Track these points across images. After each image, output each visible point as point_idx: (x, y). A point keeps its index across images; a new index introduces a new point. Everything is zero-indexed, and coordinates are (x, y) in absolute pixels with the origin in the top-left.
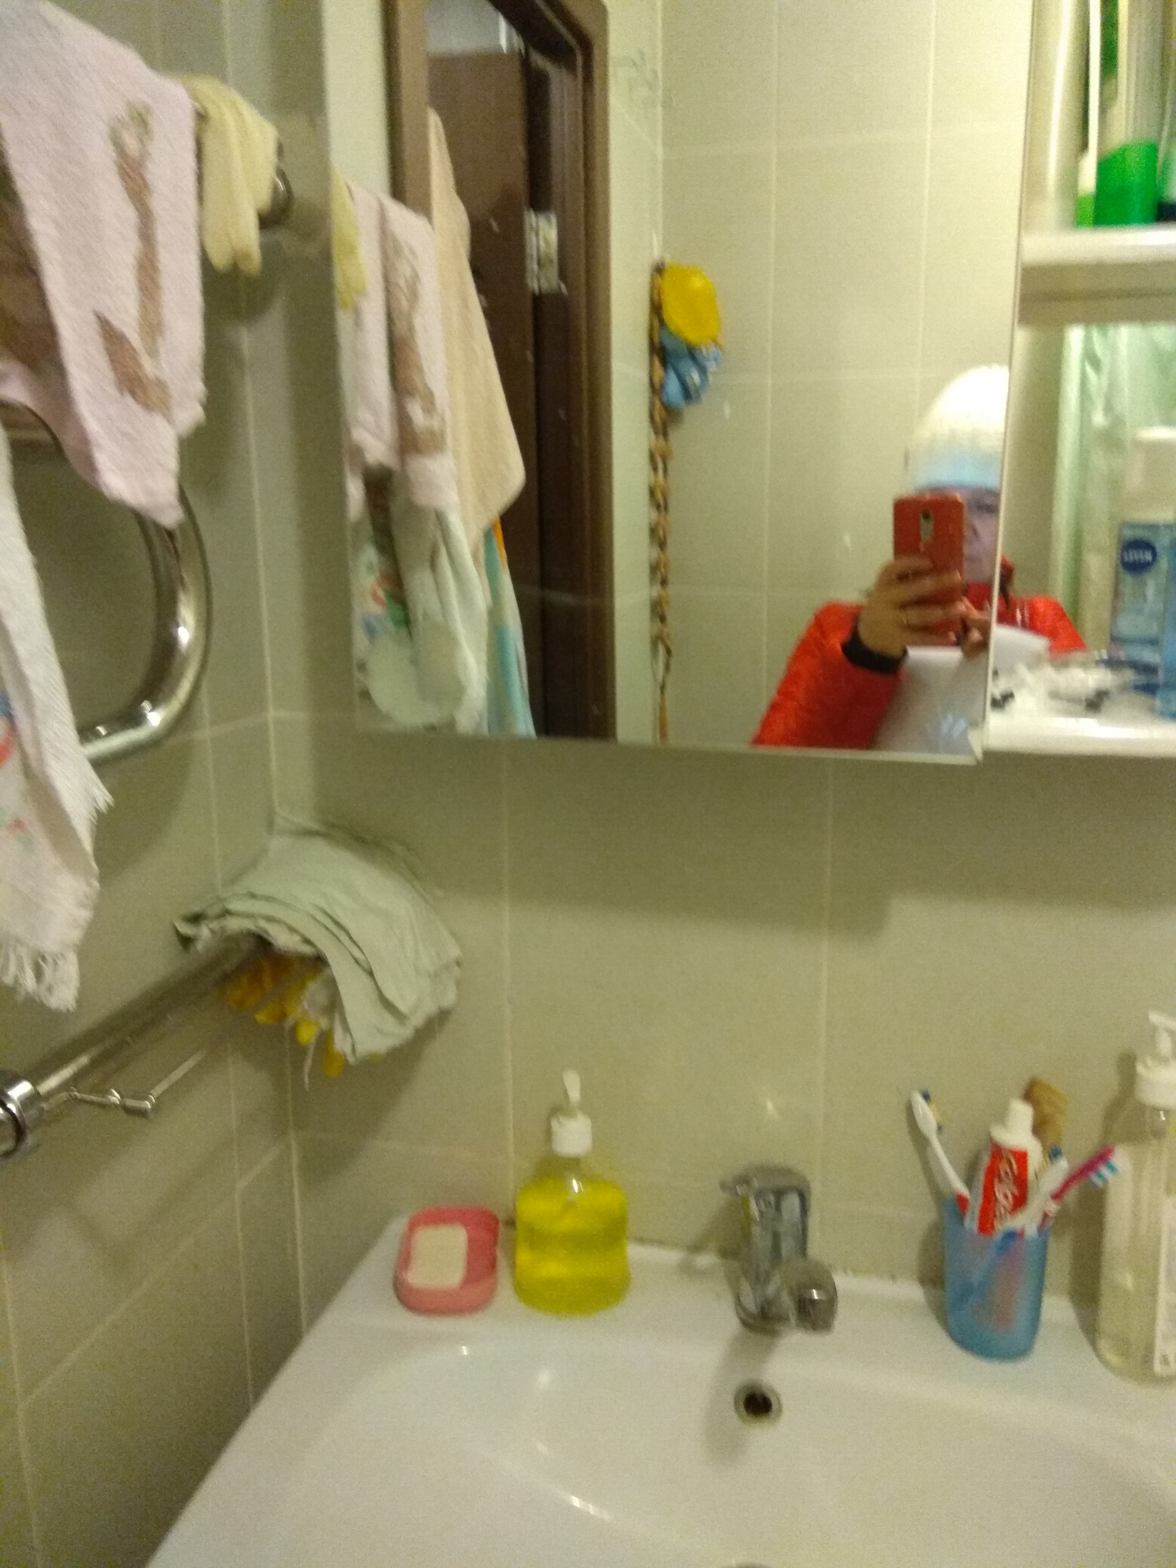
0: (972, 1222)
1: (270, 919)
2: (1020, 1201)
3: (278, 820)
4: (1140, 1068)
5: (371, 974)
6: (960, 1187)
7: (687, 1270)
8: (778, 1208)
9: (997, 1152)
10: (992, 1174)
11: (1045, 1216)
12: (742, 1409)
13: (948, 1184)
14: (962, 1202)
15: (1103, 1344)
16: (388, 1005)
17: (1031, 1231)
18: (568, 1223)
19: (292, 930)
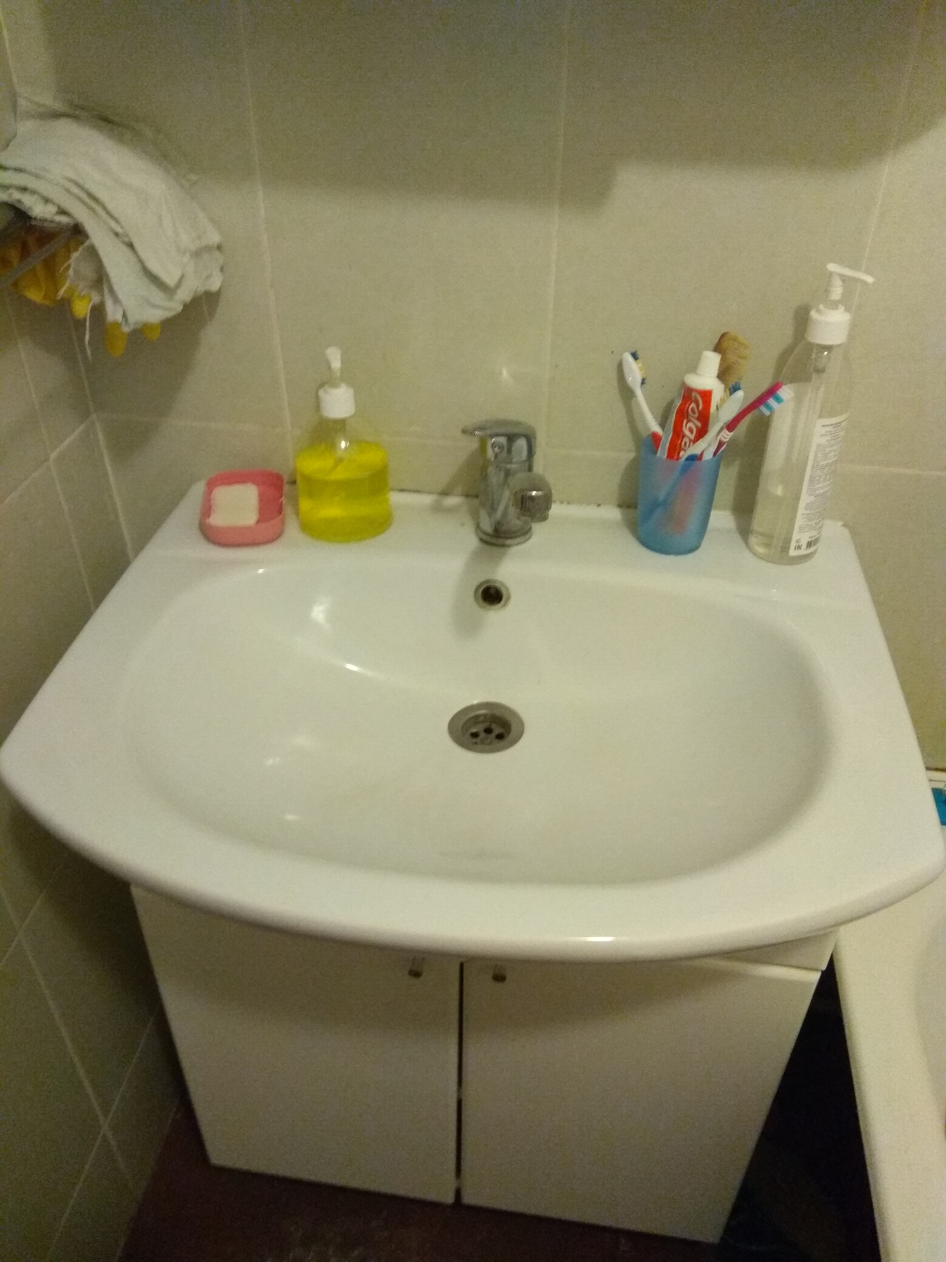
0: (662, 452)
1: (24, 189)
2: (701, 433)
3: (22, 103)
4: (813, 314)
5: (131, 246)
6: (656, 428)
7: (437, 509)
8: (509, 451)
9: (688, 394)
10: (682, 414)
11: (721, 444)
12: (481, 601)
13: (647, 428)
14: (656, 439)
15: (753, 540)
16: (154, 279)
17: (708, 456)
18: (340, 474)
19: (47, 200)
